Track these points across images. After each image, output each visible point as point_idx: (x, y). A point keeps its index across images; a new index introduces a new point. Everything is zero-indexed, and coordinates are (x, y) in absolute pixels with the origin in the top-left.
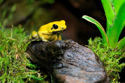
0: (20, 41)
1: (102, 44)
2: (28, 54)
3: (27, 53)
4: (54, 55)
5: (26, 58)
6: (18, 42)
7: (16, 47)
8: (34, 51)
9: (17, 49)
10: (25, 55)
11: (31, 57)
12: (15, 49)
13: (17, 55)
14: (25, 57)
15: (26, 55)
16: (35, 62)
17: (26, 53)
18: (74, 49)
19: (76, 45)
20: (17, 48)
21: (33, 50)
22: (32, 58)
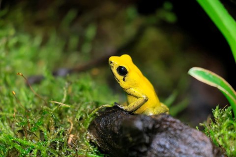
0: (79, 109)
1: (231, 122)
2: (92, 136)
3: (90, 132)
4: (134, 144)
5: (88, 144)
6: (76, 110)
7: (71, 120)
8: (102, 130)
9: (72, 125)
10: (86, 136)
11: (98, 141)
12: (69, 123)
13: (72, 136)
14: (86, 141)
15: (88, 137)
16: (106, 151)
17: (88, 133)
18: (172, 132)
19: (176, 125)
20: (73, 122)
21: (100, 128)
22: (100, 143)
